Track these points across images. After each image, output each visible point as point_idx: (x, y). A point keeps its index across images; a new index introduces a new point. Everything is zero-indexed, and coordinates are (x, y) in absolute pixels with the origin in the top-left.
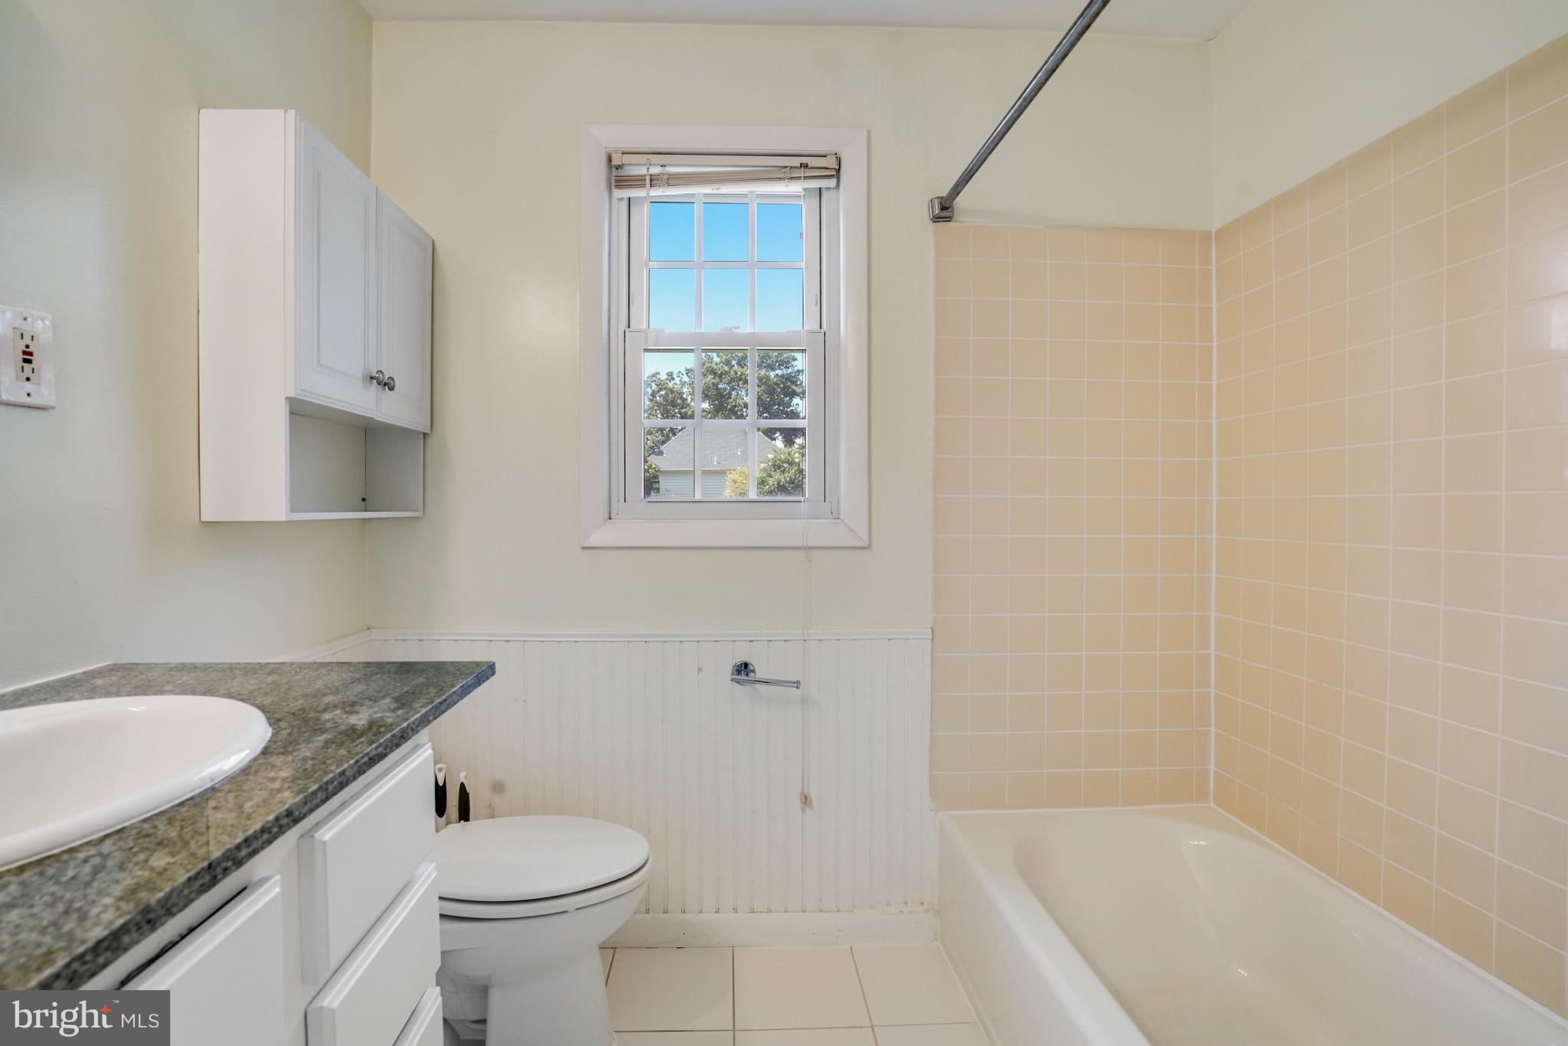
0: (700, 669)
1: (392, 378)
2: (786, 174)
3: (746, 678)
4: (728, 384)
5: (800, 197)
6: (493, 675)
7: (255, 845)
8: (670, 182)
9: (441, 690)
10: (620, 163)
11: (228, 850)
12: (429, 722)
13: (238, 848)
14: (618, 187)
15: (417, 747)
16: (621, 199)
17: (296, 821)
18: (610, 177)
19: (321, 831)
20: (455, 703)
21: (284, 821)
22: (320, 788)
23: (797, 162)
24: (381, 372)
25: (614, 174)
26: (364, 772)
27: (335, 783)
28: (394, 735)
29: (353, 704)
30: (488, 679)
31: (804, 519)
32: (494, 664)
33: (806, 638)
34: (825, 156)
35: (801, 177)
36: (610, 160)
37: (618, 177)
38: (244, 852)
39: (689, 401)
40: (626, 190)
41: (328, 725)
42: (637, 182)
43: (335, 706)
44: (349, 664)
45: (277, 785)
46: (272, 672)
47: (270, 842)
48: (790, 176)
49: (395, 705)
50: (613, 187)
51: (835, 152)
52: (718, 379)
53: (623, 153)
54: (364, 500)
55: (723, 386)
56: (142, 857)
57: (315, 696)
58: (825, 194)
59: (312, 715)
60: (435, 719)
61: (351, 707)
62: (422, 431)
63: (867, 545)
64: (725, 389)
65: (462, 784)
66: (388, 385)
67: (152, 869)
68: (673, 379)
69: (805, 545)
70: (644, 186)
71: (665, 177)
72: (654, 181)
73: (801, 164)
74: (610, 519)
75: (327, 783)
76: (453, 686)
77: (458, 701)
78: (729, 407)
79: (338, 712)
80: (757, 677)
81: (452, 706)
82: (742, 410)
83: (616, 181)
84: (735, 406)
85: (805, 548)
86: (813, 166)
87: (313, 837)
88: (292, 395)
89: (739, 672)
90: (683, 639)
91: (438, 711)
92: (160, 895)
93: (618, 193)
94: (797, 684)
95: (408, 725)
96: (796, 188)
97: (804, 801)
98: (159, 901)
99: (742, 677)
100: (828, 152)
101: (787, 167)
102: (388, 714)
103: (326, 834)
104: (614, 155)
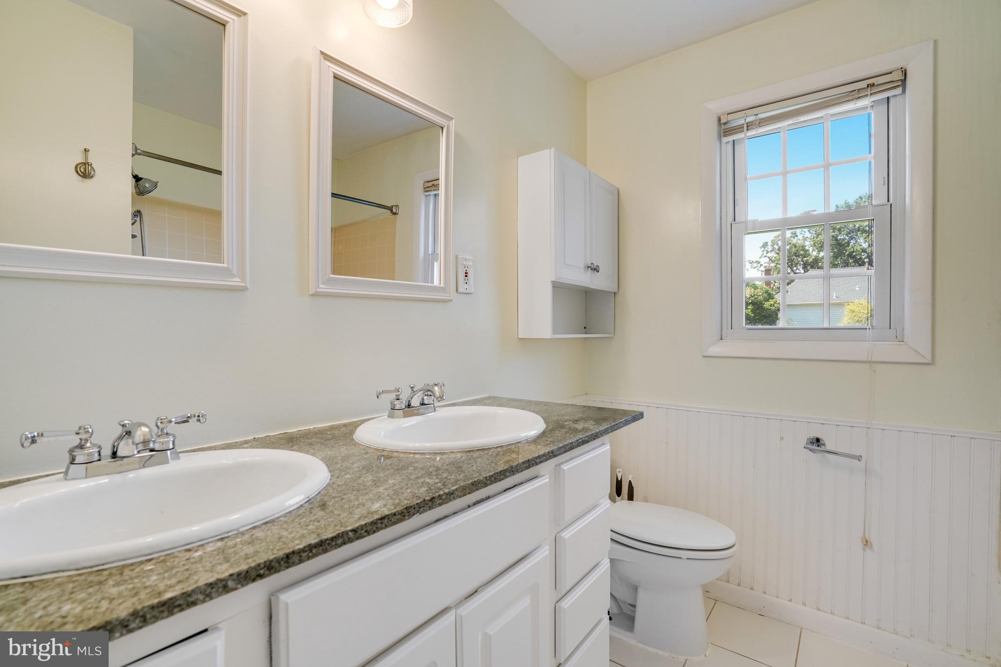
0: (782, 438)
1: (598, 266)
2: (857, 95)
3: (818, 448)
4: (847, 235)
5: (867, 107)
6: (642, 418)
7: (541, 459)
8: (761, 124)
9: (615, 420)
10: (726, 121)
11: (533, 458)
12: (609, 433)
13: (536, 458)
14: (725, 136)
15: (603, 444)
16: (728, 142)
17: (555, 456)
18: (721, 131)
19: (563, 465)
20: (622, 427)
21: (551, 454)
22: (563, 446)
23: (863, 84)
24: (593, 264)
25: (723, 128)
26: (580, 446)
27: (569, 446)
28: (593, 434)
29: (577, 421)
30: (639, 419)
31: (869, 341)
32: (643, 413)
33: (869, 426)
34: (891, 73)
35: (868, 95)
36: (719, 120)
37: (725, 129)
38: (538, 461)
39: (811, 251)
40: (731, 136)
41: (567, 427)
42: (739, 129)
43: (570, 421)
44: (576, 405)
45: (548, 442)
46: (545, 405)
47: (546, 460)
48: (857, 96)
49: (594, 423)
50: (722, 136)
51: (901, 67)
52: (837, 232)
53: (728, 114)
54: (585, 328)
55: (843, 237)
56: (509, 454)
57: (562, 416)
58: (892, 101)
59: (561, 422)
60: (611, 432)
61: (576, 421)
62: (614, 291)
63: (931, 362)
64: (844, 239)
65: (630, 481)
66: (596, 269)
67: (512, 458)
68: (797, 236)
69: (869, 360)
70: (743, 131)
71: (758, 122)
72: (749, 126)
73: (868, 85)
74: (721, 339)
75: (566, 445)
76: (621, 419)
77: (623, 427)
78: (847, 253)
79: (571, 422)
80: (827, 448)
81: (620, 428)
82: (861, 254)
83: (724, 132)
84: (853, 252)
85: (869, 362)
86: (879, 83)
87: (560, 466)
88: (553, 280)
89: (812, 443)
90: (770, 417)
91: (613, 429)
92: (515, 464)
93: (725, 140)
94: (859, 458)
95: (599, 431)
96: (865, 102)
97: (865, 543)
98: (515, 466)
99: (814, 447)
100: (892, 70)
101: (855, 90)
102: (591, 426)
103: (565, 467)
104: (722, 117)
